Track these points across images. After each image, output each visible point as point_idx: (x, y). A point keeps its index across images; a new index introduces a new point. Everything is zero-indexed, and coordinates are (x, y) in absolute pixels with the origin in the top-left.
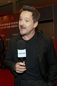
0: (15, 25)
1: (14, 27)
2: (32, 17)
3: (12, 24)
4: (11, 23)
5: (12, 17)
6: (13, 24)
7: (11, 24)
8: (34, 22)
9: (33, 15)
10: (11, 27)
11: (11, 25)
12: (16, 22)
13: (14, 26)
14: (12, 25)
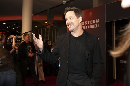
0: (94, 24)
1: (92, 27)
2: (74, 14)
3: (90, 22)
4: (89, 22)
5: (91, 13)
6: (91, 23)
8: (78, 18)
9: (75, 12)
10: (88, 27)
11: (88, 25)
12: (96, 20)
14: (90, 24)
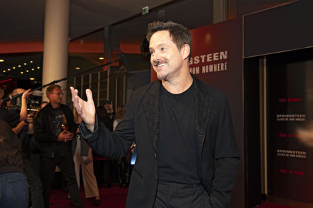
0: (216, 62)
1: (211, 70)
2: (171, 38)
3: (206, 58)
4: (203, 57)
5: (208, 37)
6: (208, 60)
7: (201, 59)
8: (180, 47)
9: (172, 33)
10: (201, 70)
11: (200, 65)
13: (211, 68)
14: (207, 63)
